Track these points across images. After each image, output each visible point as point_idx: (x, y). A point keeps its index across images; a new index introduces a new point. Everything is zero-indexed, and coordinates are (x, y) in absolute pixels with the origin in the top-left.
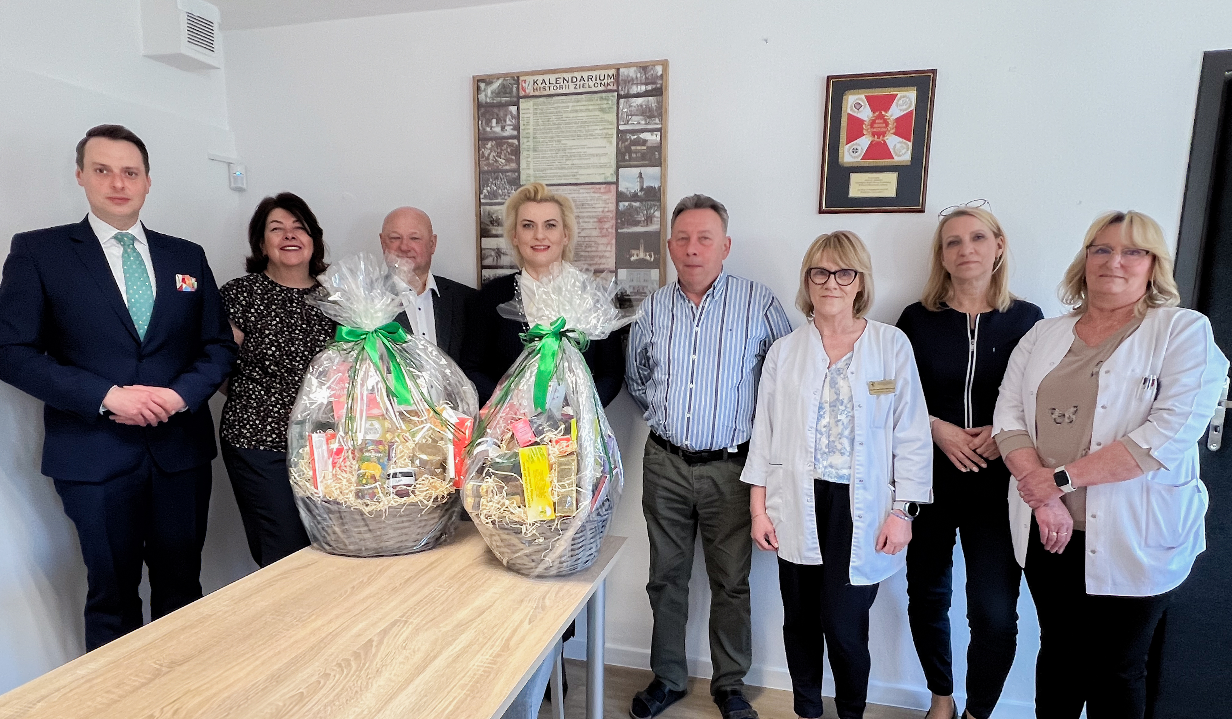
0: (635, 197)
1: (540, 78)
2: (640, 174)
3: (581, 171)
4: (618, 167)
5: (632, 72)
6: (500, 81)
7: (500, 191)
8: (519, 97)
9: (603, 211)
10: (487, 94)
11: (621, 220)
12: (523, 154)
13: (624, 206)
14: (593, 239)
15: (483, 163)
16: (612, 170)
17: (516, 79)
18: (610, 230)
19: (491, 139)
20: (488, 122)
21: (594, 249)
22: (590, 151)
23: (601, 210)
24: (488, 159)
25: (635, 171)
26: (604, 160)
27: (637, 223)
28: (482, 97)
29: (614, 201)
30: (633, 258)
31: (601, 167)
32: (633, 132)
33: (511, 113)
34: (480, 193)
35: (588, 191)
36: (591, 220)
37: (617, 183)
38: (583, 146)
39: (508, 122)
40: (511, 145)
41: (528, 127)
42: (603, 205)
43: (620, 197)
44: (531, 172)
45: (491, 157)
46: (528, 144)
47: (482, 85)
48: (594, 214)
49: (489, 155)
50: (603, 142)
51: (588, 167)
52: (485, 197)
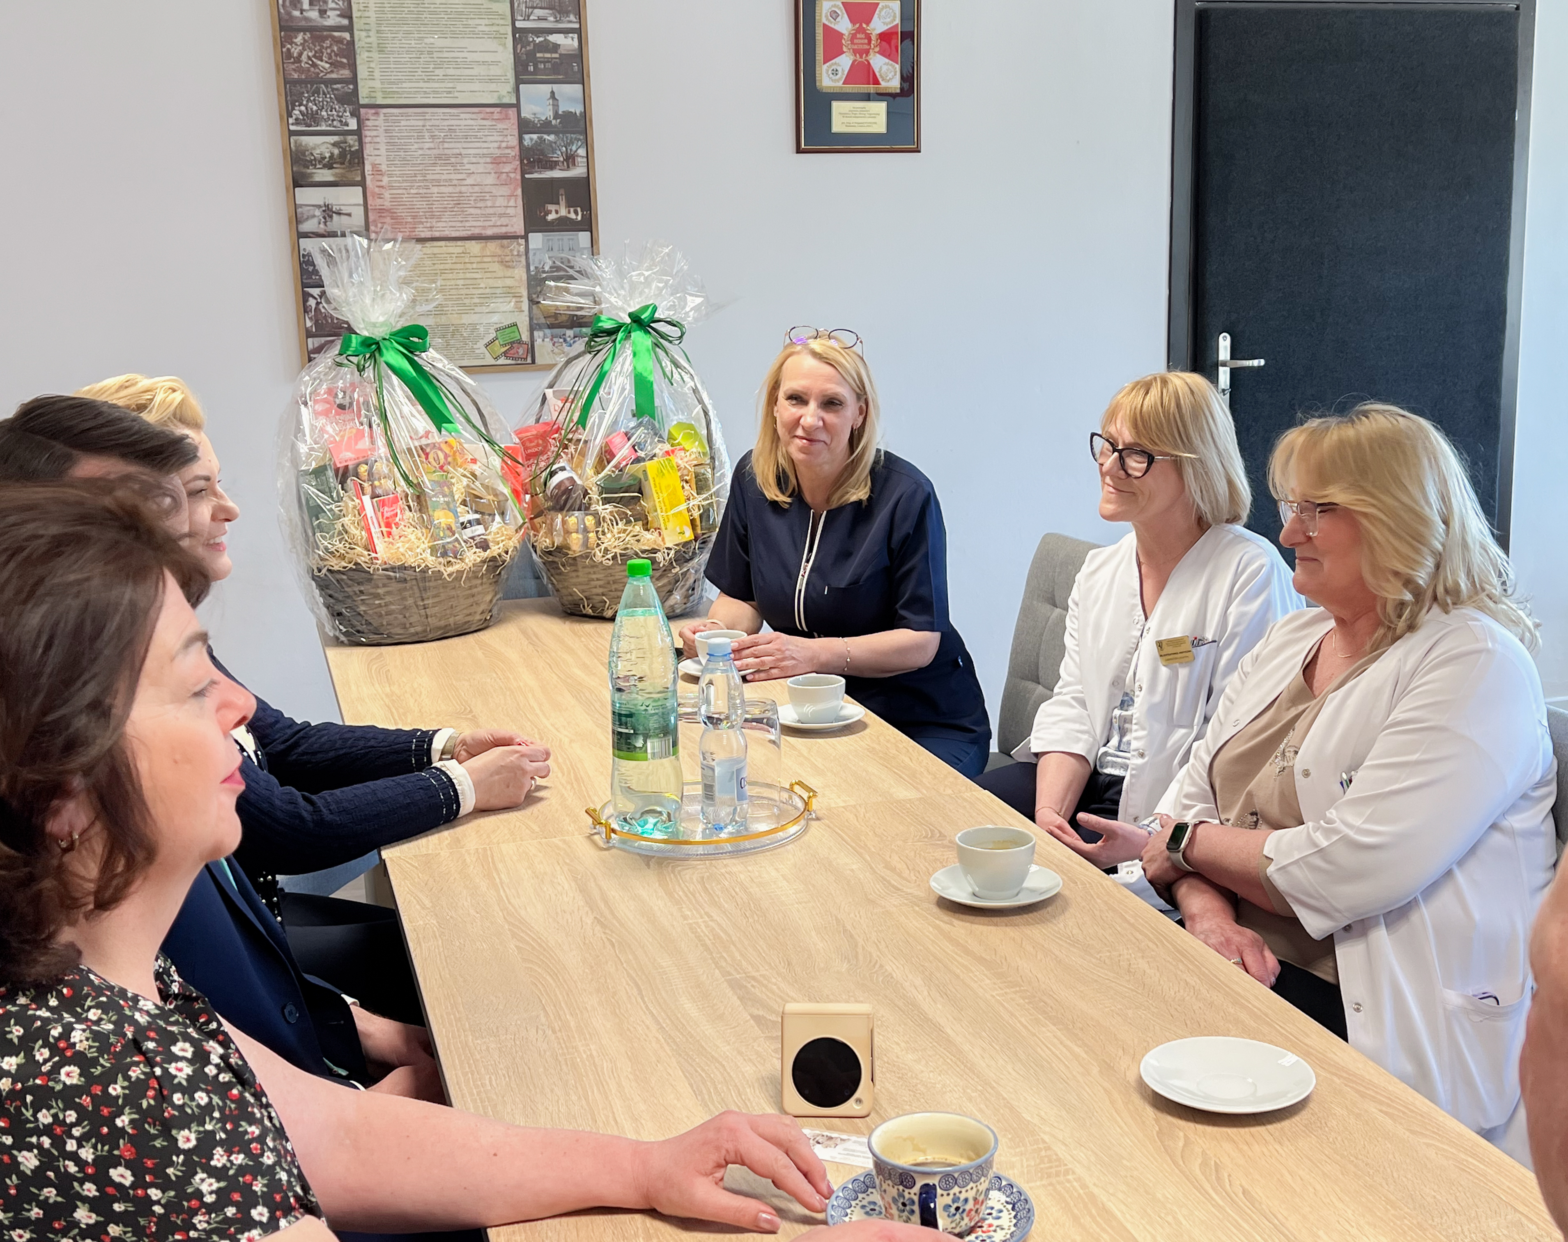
0: (545, 127)
2: (553, 93)
3: (460, 87)
4: (518, 82)
7: (324, 113)
9: (499, 148)
11: (528, 160)
12: (361, 58)
13: (531, 139)
14: (487, 189)
15: (290, 67)
16: (510, 86)
18: (512, 175)
19: (304, 30)
21: (489, 204)
22: (472, 57)
23: (496, 145)
24: (298, 60)
25: (546, 88)
26: (495, 71)
27: (552, 165)
29: (516, 133)
30: (550, 217)
31: (491, 81)
32: (536, 32)
34: (290, 115)
35: (474, 116)
36: (482, 160)
37: (517, 106)
38: (461, 49)
39: (332, 5)
40: (340, 41)
41: (367, 14)
42: (500, 139)
43: (525, 127)
44: (377, 84)
45: (304, 58)
46: (368, 40)
48: (485, 151)
49: (300, 54)
50: (492, 45)
51: (471, 80)
52: (297, 122)
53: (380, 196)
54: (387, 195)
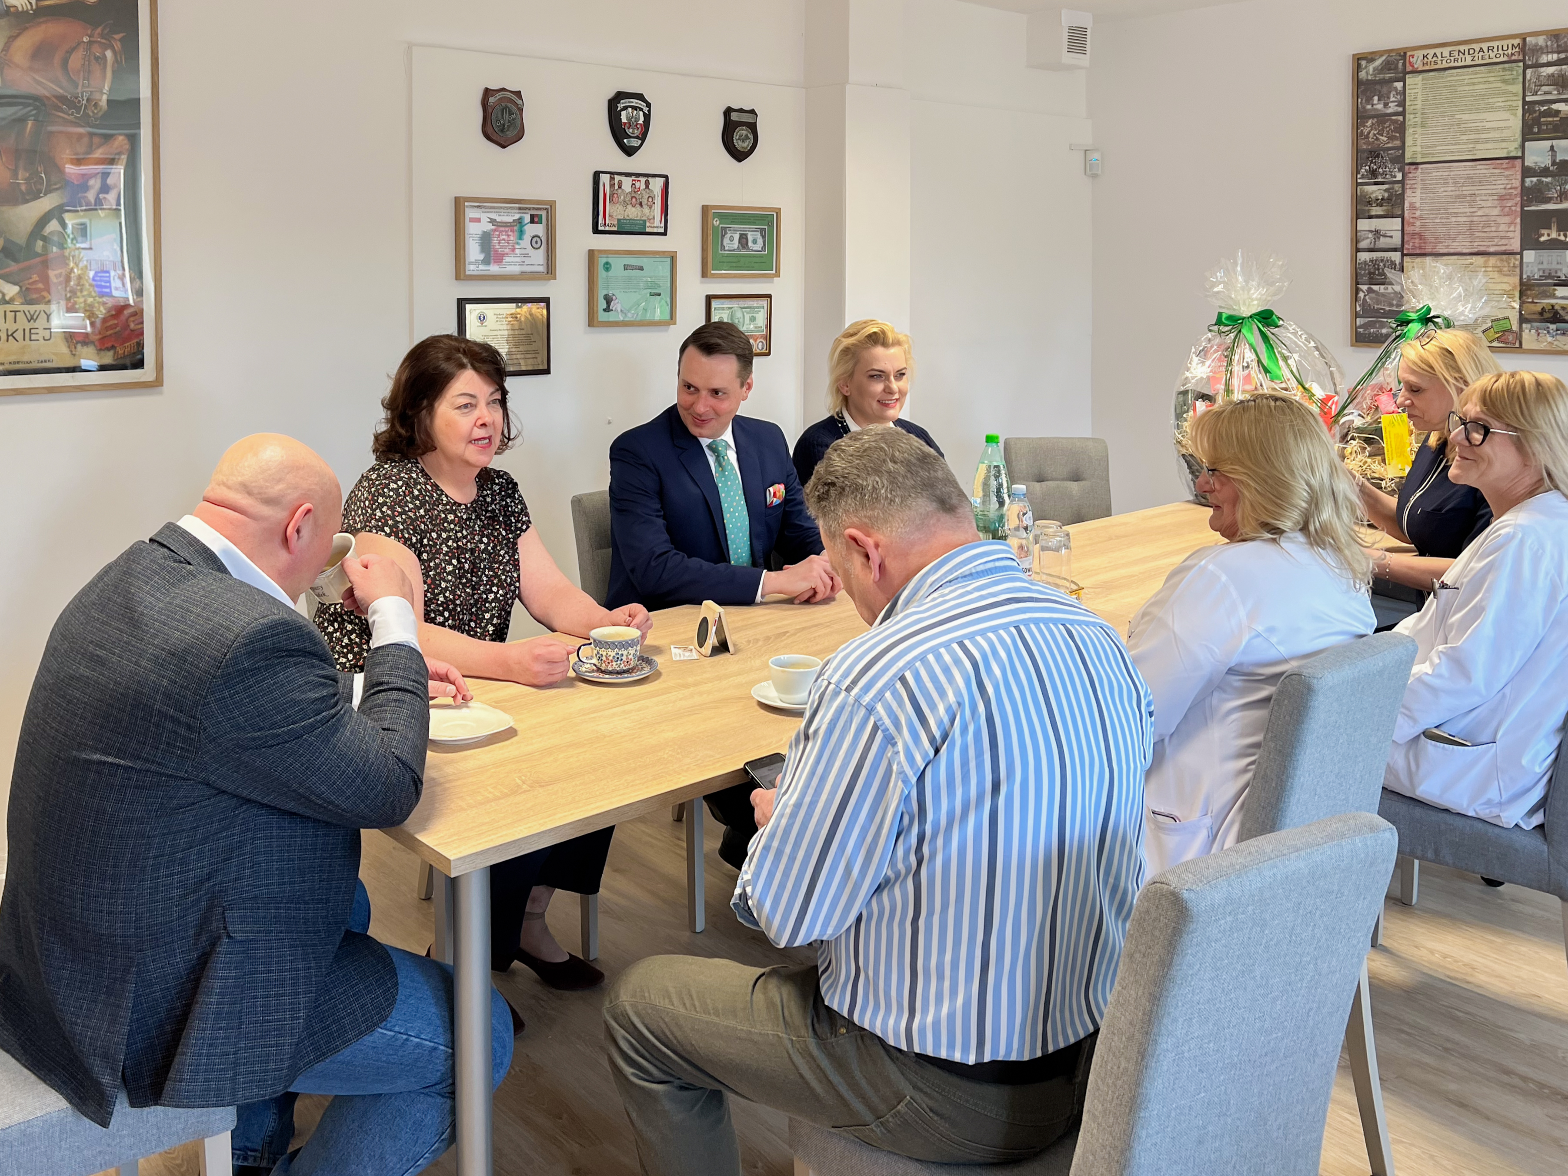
0: (1545, 172)
1: (1431, 52)
2: (1552, 147)
3: (1479, 146)
4: (1524, 140)
5: (1541, 41)
6: (1384, 58)
7: (1381, 170)
8: (1405, 73)
9: (1505, 188)
10: (1369, 71)
11: (1528, 197)
12: (1409, 132)
13: (1532, 182)
14: (1493, 218)
15: (1361, 142)
16: (1517, 144)
17: (1403, 54)
18: (1513, 208)
19: (1373, 117)
20: (1369, 100)
21: (1493, 229)
22: (1488, 125)
23: (1502, 186)
24: (1367, 137)
25: (1548, 143)
26: (1506, 133)
27: (1548, 200)
28: (1363, 75)
29: (1519, 177)
30: (1542, 239)
31: (1503, 141)
32: (1542, 103)
33: (1396, 88)
34: (1358, 172)
35: (1487, 167)
36: (1491, 198)
37: (1522, 158)
38: (1482, 121)
39: (1392, 99)
40: (1396, 121)
41: (1415, 103)
42: (1506, 182)
43: (1527, 172)
44: (1419, 149)
45: (1371, 135)
46: (1416, 120)
47: (1363, 63)
48: (1494, 191)
49: (1369, 133)
50: (1505, 115)
51: (1487, 141)
52: (1363, 177)
53: (1413, 224)
54: (1418, 223)
